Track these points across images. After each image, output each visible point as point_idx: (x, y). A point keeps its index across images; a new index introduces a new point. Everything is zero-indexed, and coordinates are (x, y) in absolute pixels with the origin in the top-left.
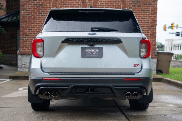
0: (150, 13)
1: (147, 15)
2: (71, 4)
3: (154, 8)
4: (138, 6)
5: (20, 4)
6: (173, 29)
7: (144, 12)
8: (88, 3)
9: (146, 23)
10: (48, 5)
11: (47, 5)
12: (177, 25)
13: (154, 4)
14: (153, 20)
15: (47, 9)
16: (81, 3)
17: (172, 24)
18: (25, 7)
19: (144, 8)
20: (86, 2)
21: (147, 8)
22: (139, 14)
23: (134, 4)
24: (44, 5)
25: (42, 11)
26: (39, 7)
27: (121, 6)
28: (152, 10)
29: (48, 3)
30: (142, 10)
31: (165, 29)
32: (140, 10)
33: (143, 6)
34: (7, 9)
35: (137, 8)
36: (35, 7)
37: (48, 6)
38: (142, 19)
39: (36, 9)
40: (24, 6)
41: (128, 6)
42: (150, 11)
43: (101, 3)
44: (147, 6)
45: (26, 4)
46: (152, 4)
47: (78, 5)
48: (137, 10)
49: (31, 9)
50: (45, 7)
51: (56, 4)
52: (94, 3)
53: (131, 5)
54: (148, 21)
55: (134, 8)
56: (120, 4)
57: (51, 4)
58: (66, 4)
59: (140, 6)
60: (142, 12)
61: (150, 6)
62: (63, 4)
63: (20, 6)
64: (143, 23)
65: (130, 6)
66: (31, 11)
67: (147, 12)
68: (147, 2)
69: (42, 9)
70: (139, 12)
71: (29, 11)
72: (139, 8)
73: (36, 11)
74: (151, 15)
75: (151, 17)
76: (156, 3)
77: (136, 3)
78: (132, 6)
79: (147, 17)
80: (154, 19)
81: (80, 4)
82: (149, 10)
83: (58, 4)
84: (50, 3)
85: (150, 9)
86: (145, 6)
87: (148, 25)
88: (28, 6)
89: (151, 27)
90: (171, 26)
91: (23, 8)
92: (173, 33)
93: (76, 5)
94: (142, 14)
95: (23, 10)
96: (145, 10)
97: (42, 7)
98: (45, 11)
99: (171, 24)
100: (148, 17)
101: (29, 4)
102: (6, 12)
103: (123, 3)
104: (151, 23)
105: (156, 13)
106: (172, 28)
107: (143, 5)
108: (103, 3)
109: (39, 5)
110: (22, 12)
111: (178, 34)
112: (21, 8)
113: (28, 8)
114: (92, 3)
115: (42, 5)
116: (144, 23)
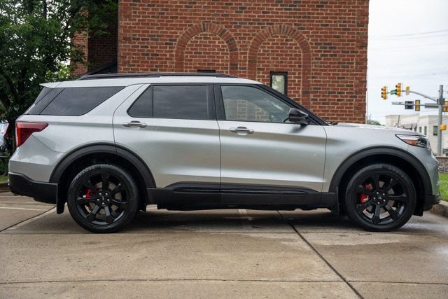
0: (354, 68)
1: (348, 71)
2: (210, 53)
3: (361, 60)
4: (331, 55)
5: (119, 53)
6: (399, 95)
7: (342, 67)
8: (240, 50)
9: (347, 86)
10: (168, 54)
11: (166, 55)
12: (408, 88)
13: (361, 52)
14: (360, 82)
15: (166, 63)
16: (227, 50)
17: (398, 86)
18: (127, 59)
19: (343, 60)
20: (236, 49)
21: (349, 60)
22: (333, 70)
23: (324, 51)
24: (161, 55)
25: (156, 66)
26: (152, 58)
27: (300, 56)
28: (357, 63)
29: (168, 52)
30: (339, 63)
31: (384, 96)
32: (335, 63)
33: (341, 56)
34: (91, 62)
35: (330, 59)
36: (144, 58)
37: (168, 56)
38: (339, 78)
39: (147, 62)
40: (126, 57)
41: (314, 55)
42: (354, 65)
43: (264, 51)
44: (348, 56)
45: (129, 54)
46: (357, 52)
47: (223, 54)
48: (330, 63)
49: (138, 62)
50: (162, 59)
51: (183, 53)
52: (250, 50)
53: (320, 54)
54: (350, 82)
55: (324, 59)
56: (299, 52)
57: (174, 53)
58: (200, 53)
59: (336, 55)
60: (339, 67)
61: (354, 56)
62: (195, 53)
63: (119, 58)
64: (341, 86)
65: (318, 55)
66: (138, 66)
67: (348, 67)
68: (348, 48)
69: (157, 62)
70: (333, 67)
71: (134, 66)
72: (334, 60)
73: (147, 66)
74: (357, 71)
75: (357, 75)
76: (364, 50)
77: (328, 49)
78: (322, 55)
79: (348, 74)
80: (362, 78)
81: (225, 52)
82: (353, 63)
83: (186, 53)
84: (172, 52)
85: (354, 61)
86: (344, 56)
87: (351, 89)
88: (133, 58)
89: (356, 93)
90: (396, 90)
91: (124, 61)
92: (400, 104)
93: (218, 53)
94: (339, 71)
95: (124, 64)
96: (344, 63)
97: (156, 59)
98: (162, 66)
99: (396, 86)
100: (351, 75)
101: (134, 54)
102: (89, 66)
103: (303, 50)
104: (356, 86)
105: (366, 68)
106: (398, 93)
107: (341, 53)
108: (268, 51)
109: (152, 55)
110: (122, 68)
111: (409, 106)
112: (120, 61)
113: (133, 62)
114: (247, 49)
115: (158, 55)
116: (343, 86)
